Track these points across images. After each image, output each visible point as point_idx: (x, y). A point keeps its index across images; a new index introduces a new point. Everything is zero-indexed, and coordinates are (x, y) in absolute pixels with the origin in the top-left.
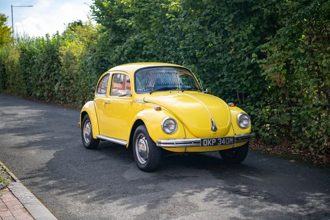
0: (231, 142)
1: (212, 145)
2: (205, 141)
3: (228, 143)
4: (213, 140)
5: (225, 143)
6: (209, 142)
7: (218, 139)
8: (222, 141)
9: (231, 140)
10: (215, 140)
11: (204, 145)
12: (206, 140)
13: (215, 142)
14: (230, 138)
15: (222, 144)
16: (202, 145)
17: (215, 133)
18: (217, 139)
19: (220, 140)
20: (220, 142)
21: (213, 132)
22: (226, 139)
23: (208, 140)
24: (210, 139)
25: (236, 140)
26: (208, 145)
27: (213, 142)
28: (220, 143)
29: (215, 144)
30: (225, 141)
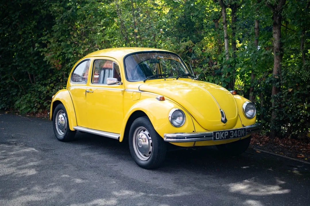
0: (243, 135)
1: (224, 139)
2: (218, 135)
3: (240, 136)
4: (225, 132)
5: (237, 136)
6: (222, 136)
7: (231, 132)
8: (234, 134)
9: (243, 132)
10: (227, 132)
11: (217, 138)
12: (219, 133)
13: (227, 135)
14: (242, 130)
15: (234, 137)
16: (215, 139)
17: (225, 124)
18: (229, 131)
19: (232, 133)
20: (232, 134)
21: (223, 124)
22: (239, 131)
23: (221, 133)
24: (222, 132)
25: (247, 131)
26: (221, 138)
27: (225, 135)
28: (232, 136)
29: (228, 137)
30: (237, 134)
